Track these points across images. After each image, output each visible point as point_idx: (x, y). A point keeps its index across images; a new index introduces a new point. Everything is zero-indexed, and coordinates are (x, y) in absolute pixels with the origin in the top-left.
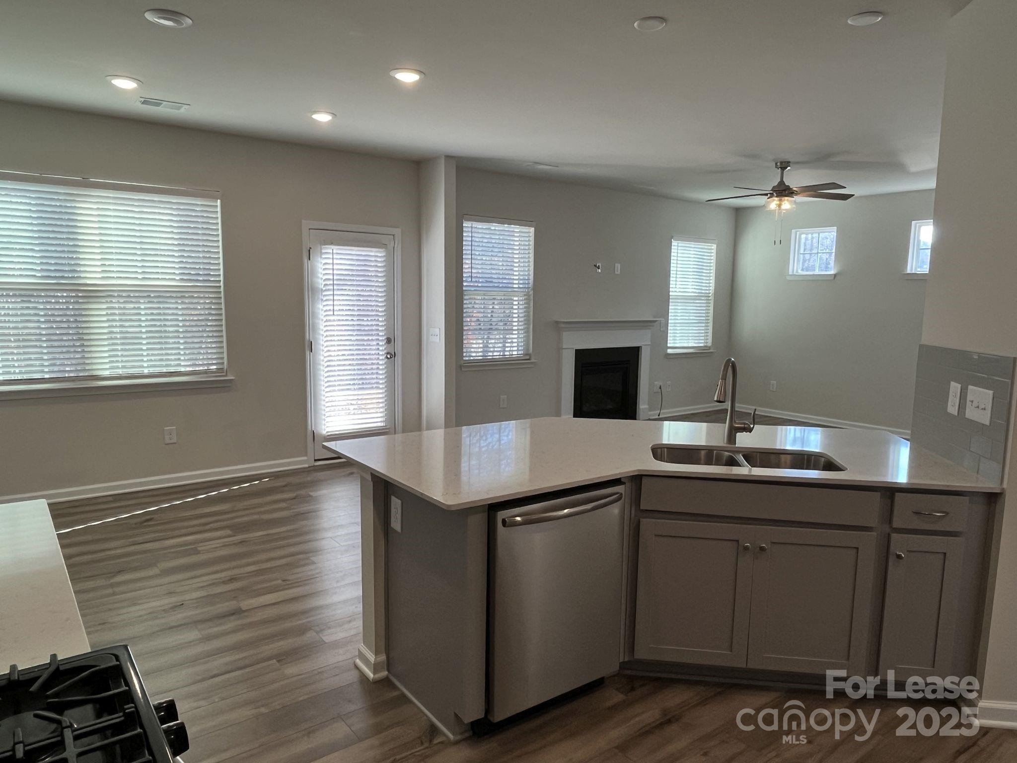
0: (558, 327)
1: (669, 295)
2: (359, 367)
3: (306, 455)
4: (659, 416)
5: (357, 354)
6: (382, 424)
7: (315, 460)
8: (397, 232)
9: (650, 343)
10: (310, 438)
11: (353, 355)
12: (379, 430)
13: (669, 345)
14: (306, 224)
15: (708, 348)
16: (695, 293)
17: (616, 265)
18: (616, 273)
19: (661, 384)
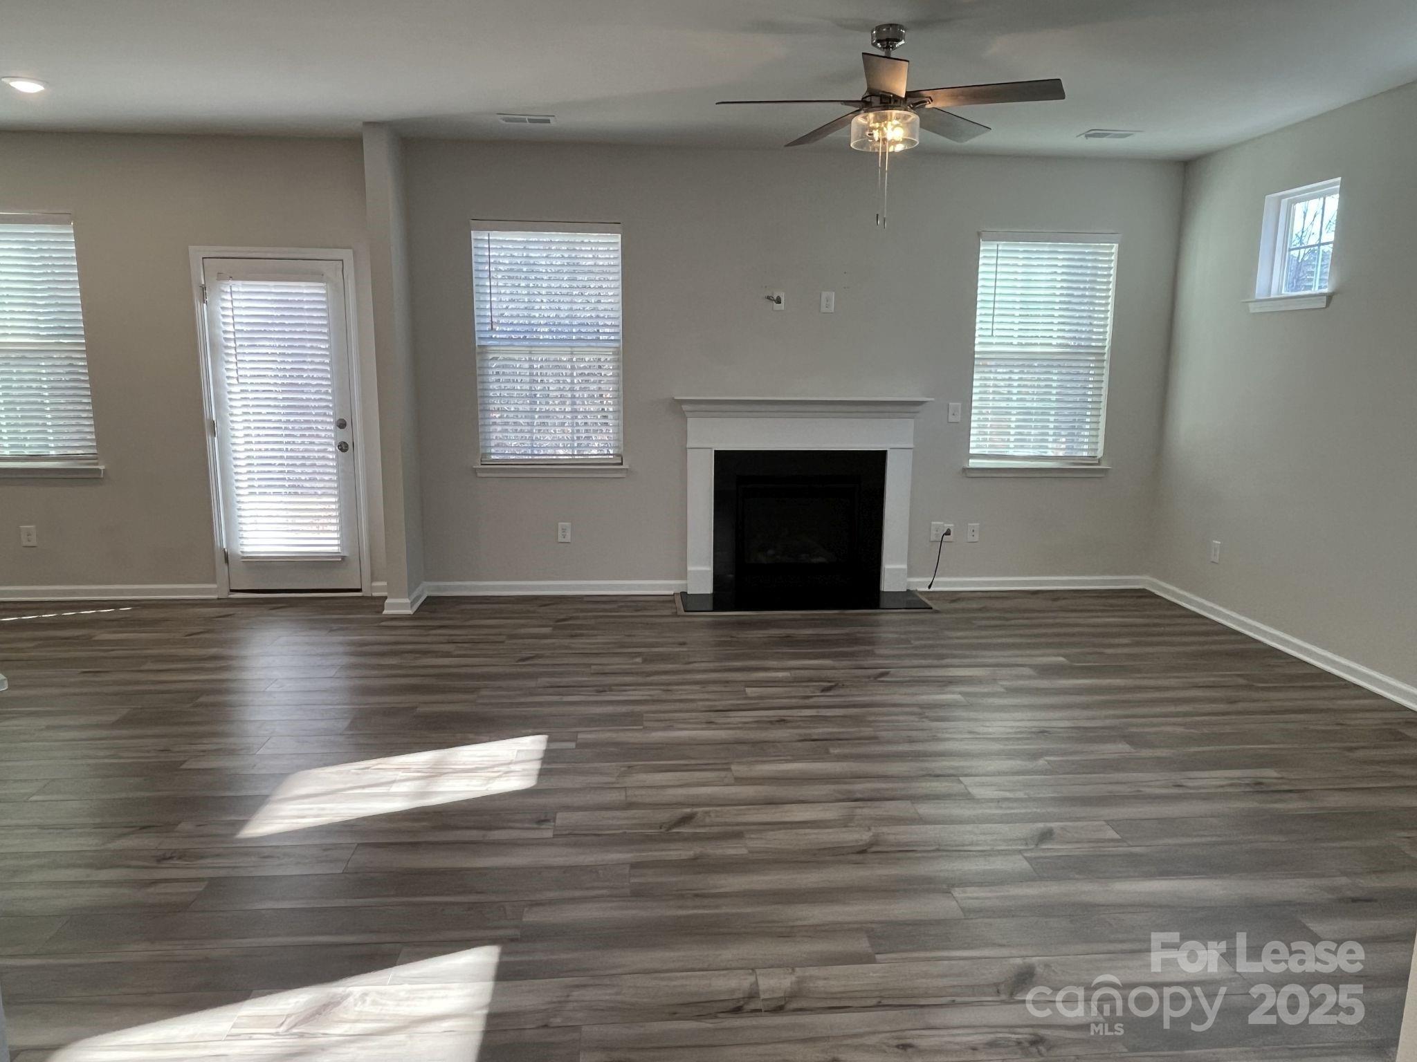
0: (679, 409)
1: (974, 353)
2: (291, 462)
3: (214, 581)
4: (930, 587)
5: (288, 443)
6: (336, 549)
7: (233, 591)
8: (347, 255)
9: (911, 446)
10: (219, 558)
11: (281, 443)
12: (333, 557)
13: (972, 451)
14: (196, 253)
15: (1097, 462)
16: (1067, 346)
17: (824, 295)
18: (824, 309)
19: (950, 526)
